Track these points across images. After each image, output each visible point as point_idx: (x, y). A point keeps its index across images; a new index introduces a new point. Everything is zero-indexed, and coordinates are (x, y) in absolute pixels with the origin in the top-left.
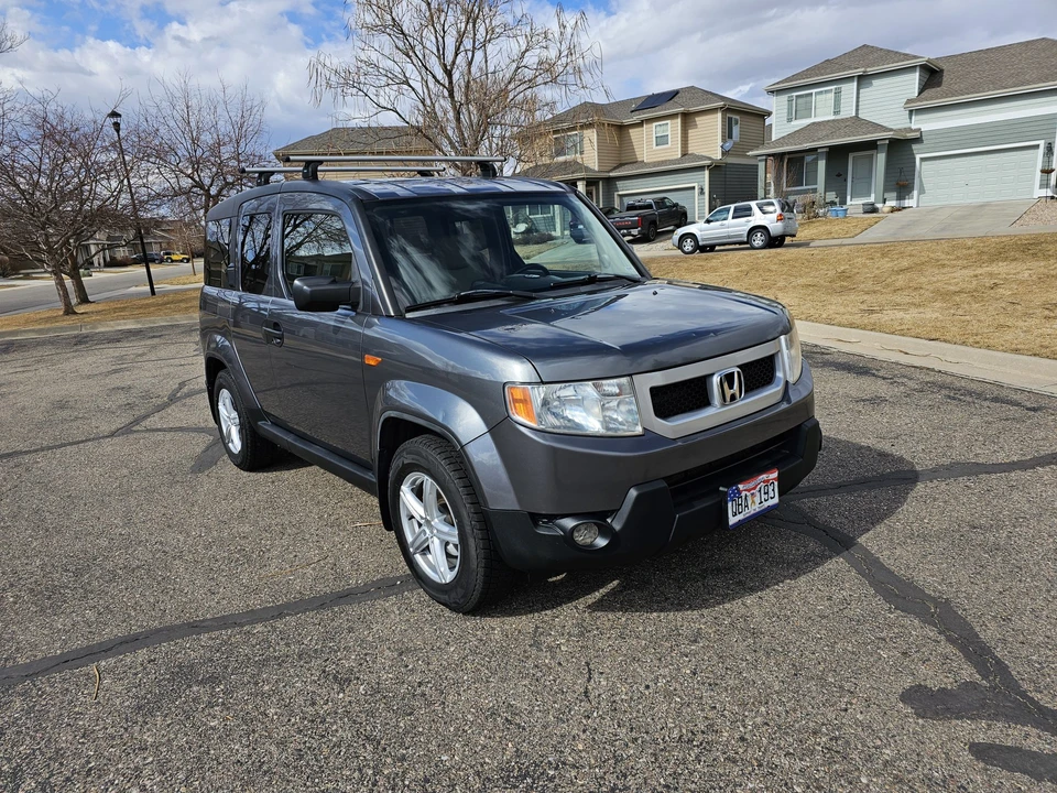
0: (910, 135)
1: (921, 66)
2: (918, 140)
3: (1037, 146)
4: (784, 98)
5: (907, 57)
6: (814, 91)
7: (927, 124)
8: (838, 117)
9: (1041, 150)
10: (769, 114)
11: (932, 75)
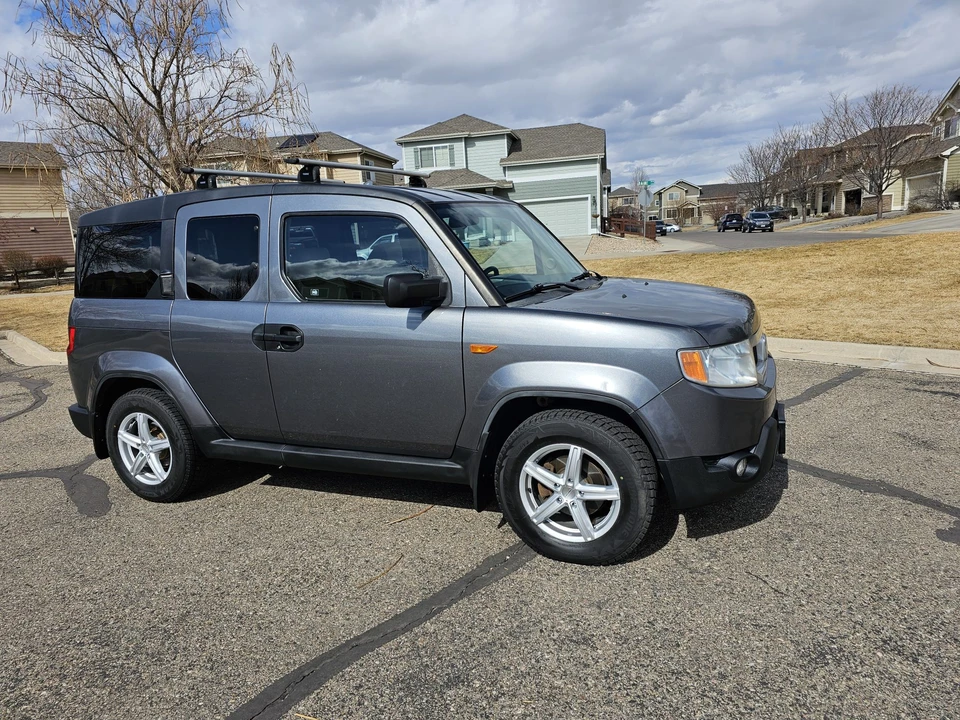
0: (506, 186)
1: (508, 135)
2: (512, 190)
3: (587, 198)
4: (411, 149)
5: (496, 127)
6: (433, 146)
7: (517, 178)
8: (453, 168)
9: (590, 201)
10: (396, 161)
11: (514, 143)
